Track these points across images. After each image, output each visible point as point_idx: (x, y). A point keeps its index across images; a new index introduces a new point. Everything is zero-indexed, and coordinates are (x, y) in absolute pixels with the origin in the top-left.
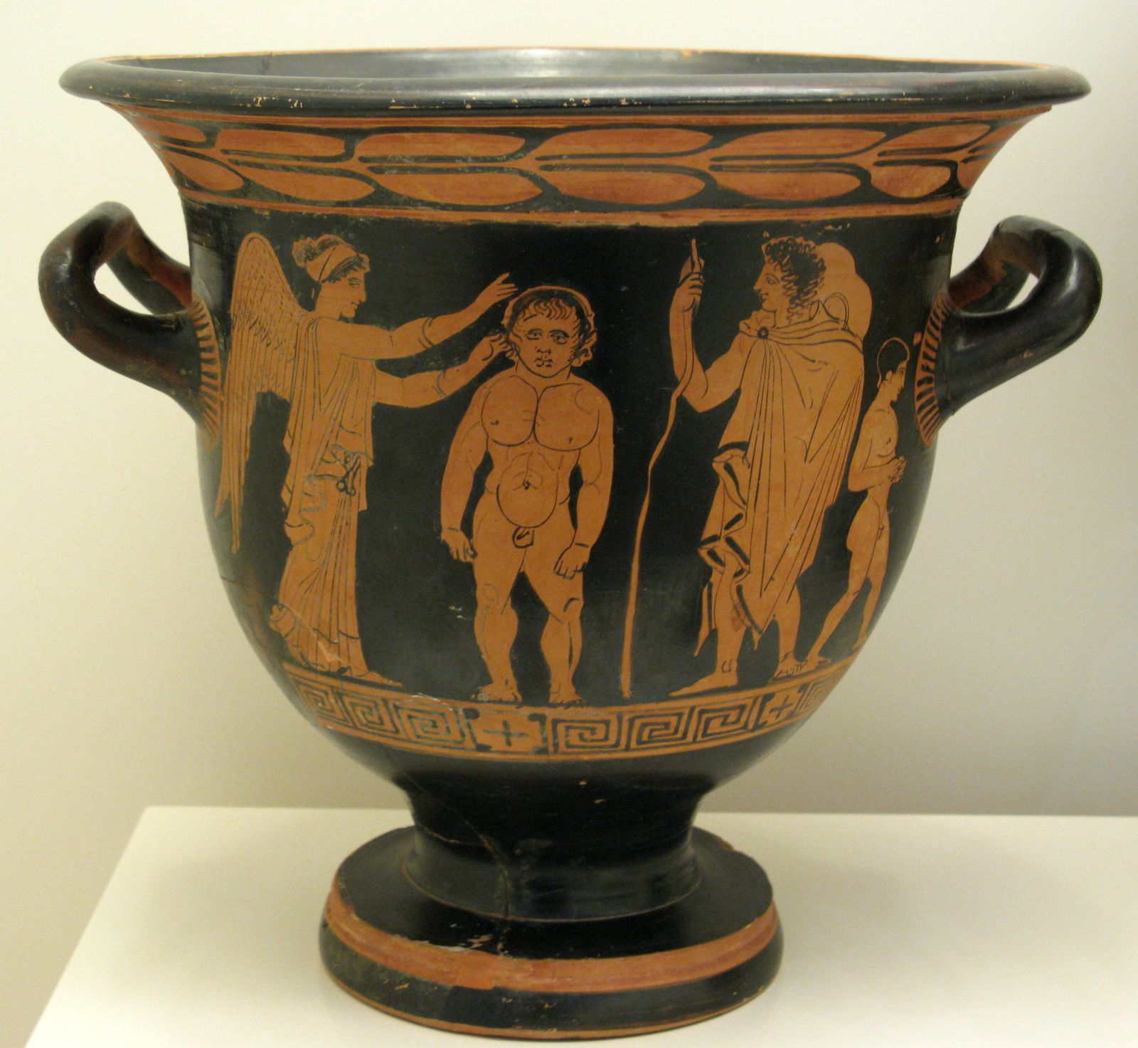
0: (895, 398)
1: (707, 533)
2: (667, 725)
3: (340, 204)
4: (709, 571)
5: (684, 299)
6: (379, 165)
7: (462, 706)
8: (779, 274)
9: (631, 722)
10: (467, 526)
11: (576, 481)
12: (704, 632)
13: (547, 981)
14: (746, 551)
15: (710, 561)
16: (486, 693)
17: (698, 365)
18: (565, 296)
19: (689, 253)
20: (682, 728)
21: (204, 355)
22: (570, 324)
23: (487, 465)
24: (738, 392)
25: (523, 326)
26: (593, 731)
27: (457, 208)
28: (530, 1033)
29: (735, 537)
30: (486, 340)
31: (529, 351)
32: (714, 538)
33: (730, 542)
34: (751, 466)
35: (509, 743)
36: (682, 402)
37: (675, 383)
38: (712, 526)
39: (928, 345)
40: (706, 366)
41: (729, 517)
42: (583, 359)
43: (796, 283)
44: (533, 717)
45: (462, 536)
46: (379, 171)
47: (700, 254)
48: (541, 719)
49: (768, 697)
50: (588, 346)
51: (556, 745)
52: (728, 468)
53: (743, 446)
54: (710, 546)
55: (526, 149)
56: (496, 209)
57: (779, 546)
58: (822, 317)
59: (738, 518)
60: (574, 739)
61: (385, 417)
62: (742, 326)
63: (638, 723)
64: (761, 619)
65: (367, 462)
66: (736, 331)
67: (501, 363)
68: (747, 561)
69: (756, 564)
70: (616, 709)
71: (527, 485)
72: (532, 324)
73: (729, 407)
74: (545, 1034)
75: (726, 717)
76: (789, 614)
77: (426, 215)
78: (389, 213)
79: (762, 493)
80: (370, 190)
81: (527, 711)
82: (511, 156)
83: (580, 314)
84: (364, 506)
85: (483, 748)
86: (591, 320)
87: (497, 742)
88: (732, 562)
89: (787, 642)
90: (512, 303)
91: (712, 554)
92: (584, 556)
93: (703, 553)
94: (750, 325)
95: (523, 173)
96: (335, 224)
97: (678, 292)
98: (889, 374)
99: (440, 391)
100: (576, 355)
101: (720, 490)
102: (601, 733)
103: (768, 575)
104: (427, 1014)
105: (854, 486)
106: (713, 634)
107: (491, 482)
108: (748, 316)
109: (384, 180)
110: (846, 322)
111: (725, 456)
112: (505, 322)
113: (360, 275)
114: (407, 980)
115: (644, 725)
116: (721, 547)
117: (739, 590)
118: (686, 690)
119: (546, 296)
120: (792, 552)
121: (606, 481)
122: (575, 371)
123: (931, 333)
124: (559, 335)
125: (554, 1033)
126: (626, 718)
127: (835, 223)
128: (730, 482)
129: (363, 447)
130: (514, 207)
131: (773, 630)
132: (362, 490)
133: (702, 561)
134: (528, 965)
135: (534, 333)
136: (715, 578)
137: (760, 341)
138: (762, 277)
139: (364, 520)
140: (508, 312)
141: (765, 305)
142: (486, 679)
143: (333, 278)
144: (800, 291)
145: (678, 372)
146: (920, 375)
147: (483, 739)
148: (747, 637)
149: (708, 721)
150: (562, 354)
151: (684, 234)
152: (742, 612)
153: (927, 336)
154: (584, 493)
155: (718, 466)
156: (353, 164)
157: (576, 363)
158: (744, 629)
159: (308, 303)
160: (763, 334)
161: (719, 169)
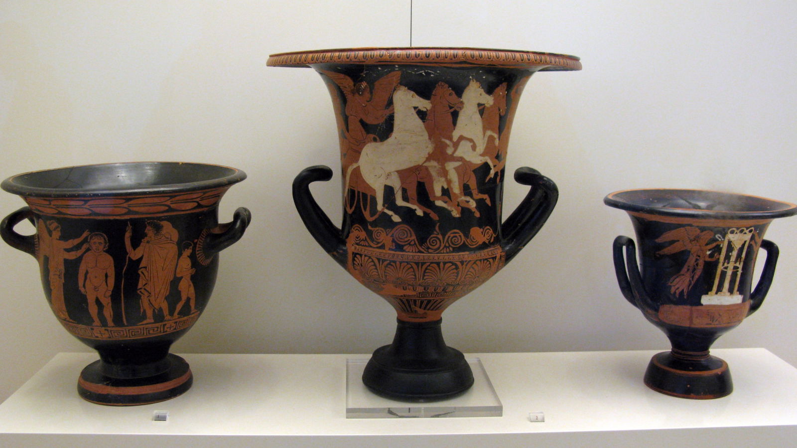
0: (189, 255)
1: (139, 287)
2: (138, 331)
3: (53, 214)
4: (141, 296)
5: (128, 235)
6: (58, 207)
7: (90, 327)
8: (151, 229)
9: (129, 330)
10: (84, 286)
11: (106, 276)
12: (142, 310)
13: (119, 392)
14: (149, 291)
15: (140, 294)
16: (94, 324)
17: (133, 250)
18: (101, 235)
19: (128, 225)
20: (142, 332)
21: (36, 246)
22: (102, 241)
23: (87, 273)
24: (143, 255)
25: (92, 241)
26: (120, 333)
27: (75, 215)
28: (115, 404)
29: (146, 288)
30: (85, 244)
31: (94, 247)
32: (141, 289)
33: (145, 289)
34: (148, 272)
35: (102, 336)
36: (129, 258)
37: (127, 254)
38: (140, 286)
39: (200, 242)
40: (134, 249)
41: (144, 284)
42: (106, 248)
43: (156, 230)
44: (105, 330)
45: (83, 288)
46: (58, 208)
47: (131, 225)
48: (108, 330)
49: (165, 325)
50: (106, 246)
51: (113, 336)
52: (142, 273)
53: (145, 268)
54: (140, 290)
55: (85, 203)
56: (83, 216)
57: (158, 290)
58: (163, 238)
59: (146, 284)
60: (116, 335)
61: (66, 261)
62: (143, 240)
63: (130, 331)
64: (157, 307)
65: (63, 271)
66: (141, 242)
67: (88, 250)
68: (150, 293)
69: (153, 294)
70: (124, 328)
71: (96, 277)
72: (94, 241)
73: (141, 258)
74: (119, 404)
75: (154, 330)
76: (165, 306)
77: (69, 217)
78: (62, 216)
79: (152, 278)
80: (57, 211)
81: (103, 328)
82: (83, 205)
83: (105, 239)
84: (64, 281)
85: (97, 337)
86: (107, 240)
87: (99, 335)
88: (146, 294)
89: (166, 312)
90: (90, 236)
91: (140, 292)
92: (110, 293)
93: (138, 292)
94: (144, 240)
95: (86, 208)
96: (53, 218)
97: (126, 233)
98: (186, 250)
99: (76, 256)
100: (104, 248)
101: (141, 277)
102: (122, 334)
103: (156, 296)
104: (93, 400)
105: (178, 276)
106: (144, 311)
107: (88, 276)
108: (144, 238)
109: (59, 209)
110: (171, 238)
111: (141, 270)
112: (89, 240)
113: (59, 229)
114: (89, 392)
115: (132, 332)
116: (142, 290)
117: (149, 300)
118: (141, 323)
119: (96, 235)
120: (162, 291)
121: (113, 276)
122: (104, 251)
123: (201, 239)
124: (100, 243)
125: (121, 404)
126: (127, 330)
127: (164, 216)
128: (143, 276)
129: (62, 268)
130: (87, 215)
131: (161, 310)
132: (63, 278)
133: (139, 294)
134: (115, 388)
135: (95, 243)
136: (142, 297)
137: (148, 244)
138: (147, 229)
139: (64, 284)
140: (89, 238)
141: (148, 236)
142: (93, 321)
143: (55, 230)
144: (157, 232)
145: (128, 251)
146: (197, 249)
147: (96, 335)
148: (154, 311)
149: (149, 330)
150: (101, 247)
151: (126, 221)
152: (151, 305)
153: (199, 240)
154: (108, 279)
155: (140, 272)
156: (51, 206)
157: (104, 250)
158: (152, 309)
159: (51, 236)
160: (148, 242)
161: (130, 207)
